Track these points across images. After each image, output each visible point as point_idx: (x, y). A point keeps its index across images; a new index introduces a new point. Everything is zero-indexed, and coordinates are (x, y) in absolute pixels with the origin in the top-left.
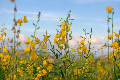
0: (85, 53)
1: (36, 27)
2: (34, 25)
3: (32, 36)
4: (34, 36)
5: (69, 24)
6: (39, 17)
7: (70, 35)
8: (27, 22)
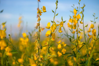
0: (95, 35)
1: (55, 14)
2: (54, 12)
3: (52, 22)
4: (54, 21)
5: (79, 13)
6: (57, 5)
7: (80, 22)
8: (46, 11)
